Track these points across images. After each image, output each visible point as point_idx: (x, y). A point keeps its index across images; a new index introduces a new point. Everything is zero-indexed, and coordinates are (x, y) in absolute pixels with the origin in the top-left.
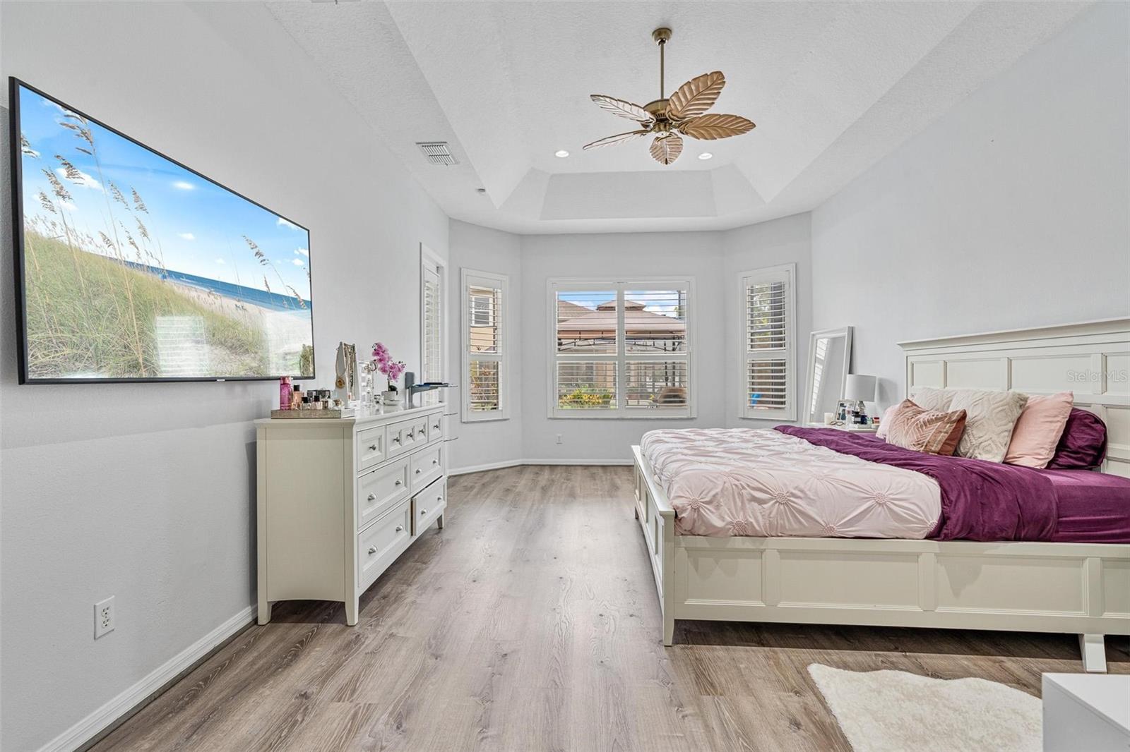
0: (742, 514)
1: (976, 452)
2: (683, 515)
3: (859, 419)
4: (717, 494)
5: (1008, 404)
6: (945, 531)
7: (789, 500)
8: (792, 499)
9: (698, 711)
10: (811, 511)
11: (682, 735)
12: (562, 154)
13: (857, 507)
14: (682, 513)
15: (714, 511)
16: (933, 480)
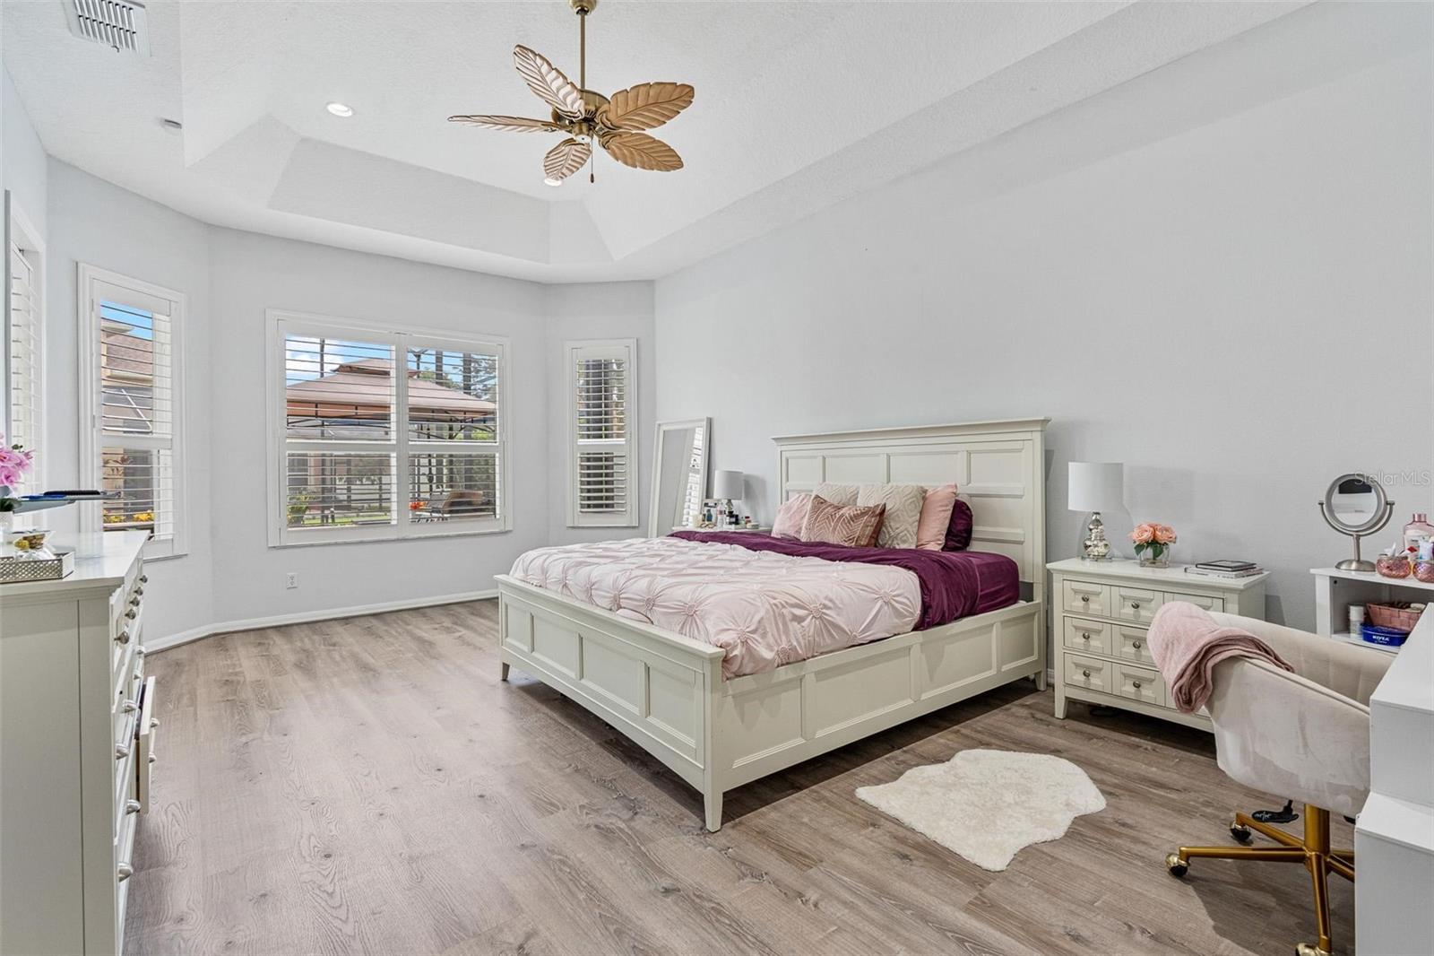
0: (784, 638)
1: (895, 542)
2: (734, 653)
3: (734, 520)
4: (762, 618)
5: (916, 496)
6: (927, 620)
7: (823, 613)
8: (824, 611)
9: (821, 892)
10: (840, 621)
11: (836, 928)
12: (337, 109)
13: (871, 609)
14: (733, 650)
15: (760, 640)
16: (911, 572)
